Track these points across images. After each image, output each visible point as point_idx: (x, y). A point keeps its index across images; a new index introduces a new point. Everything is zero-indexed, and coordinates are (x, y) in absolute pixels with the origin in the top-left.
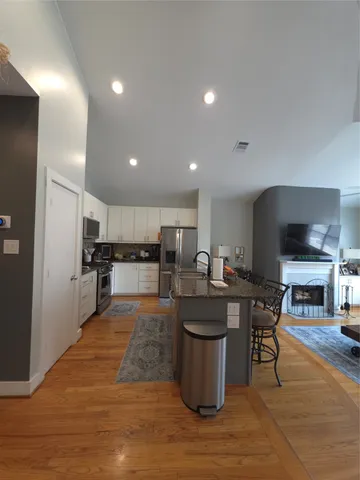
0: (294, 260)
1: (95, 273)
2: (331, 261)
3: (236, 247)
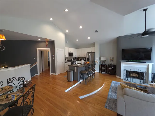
0: (126, 62)
1: (70, 62)
2: (146, 62)
3: (110, 57)
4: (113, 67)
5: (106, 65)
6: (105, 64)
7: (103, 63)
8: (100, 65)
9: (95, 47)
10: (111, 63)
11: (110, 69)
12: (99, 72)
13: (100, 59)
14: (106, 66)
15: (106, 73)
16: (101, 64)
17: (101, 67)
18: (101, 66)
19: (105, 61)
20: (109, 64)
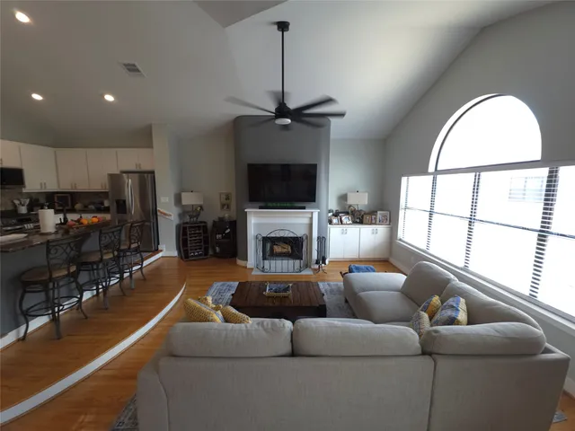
0: (261, 208)
2: (304, 208)
3: (221, 194)
4: (228, 230)
5: (201, 222)
6: (199, 219)
7: (191, 217)
8: (178, 227)
9: (150, 146)
10: (221, 216)
11: (220, 236)
12: (175, 253)
13: (178, 200)
14: (205, 227)
15: (206, 254)
16: (187, 223)
17: (185, 234)
18: (185, 229)
19: (201, 207)
20: (217, 220)
